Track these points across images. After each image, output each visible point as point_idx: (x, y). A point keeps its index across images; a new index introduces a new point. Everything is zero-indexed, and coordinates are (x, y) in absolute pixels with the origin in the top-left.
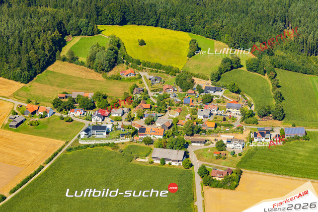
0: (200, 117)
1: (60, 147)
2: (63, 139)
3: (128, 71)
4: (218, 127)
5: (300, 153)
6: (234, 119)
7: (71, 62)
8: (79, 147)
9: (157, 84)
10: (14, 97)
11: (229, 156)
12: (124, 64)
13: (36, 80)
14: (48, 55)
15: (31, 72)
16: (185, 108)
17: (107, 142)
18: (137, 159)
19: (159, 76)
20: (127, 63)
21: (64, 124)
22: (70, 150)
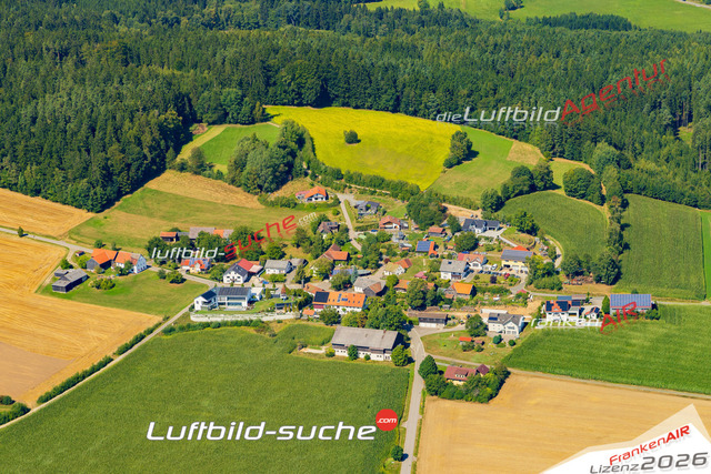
0: (445, 276)
1: (151, 326)
2: (160, 312)
3: (313, 191)
4: (479, 294)
5: (634, 341)
6: (513, 280)
7: (196, 173)
8: (189, 326)
9: (370, 217)
10: (71, 238)
11: (490, 345)
12: (308, 177)
13: (121, 206)
14: (149, 156)
15: (109, 188)
16: (420, 260)
17: (247, 317)
18: (303, 350)
19: (378, 201)
20: (314, 177)
21: (166, 286)
22: (170, 331)
